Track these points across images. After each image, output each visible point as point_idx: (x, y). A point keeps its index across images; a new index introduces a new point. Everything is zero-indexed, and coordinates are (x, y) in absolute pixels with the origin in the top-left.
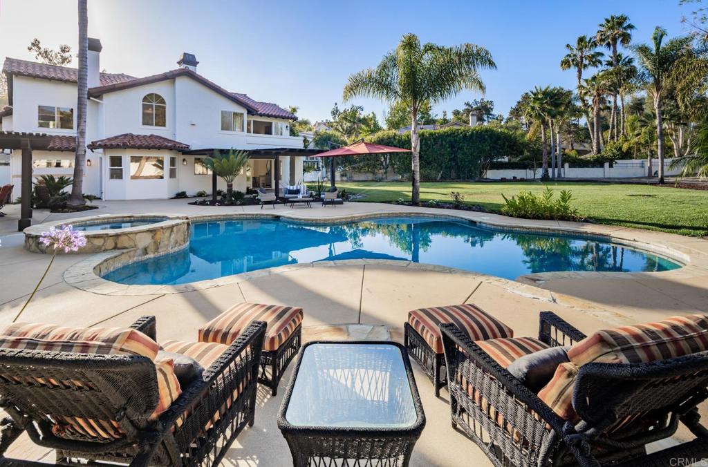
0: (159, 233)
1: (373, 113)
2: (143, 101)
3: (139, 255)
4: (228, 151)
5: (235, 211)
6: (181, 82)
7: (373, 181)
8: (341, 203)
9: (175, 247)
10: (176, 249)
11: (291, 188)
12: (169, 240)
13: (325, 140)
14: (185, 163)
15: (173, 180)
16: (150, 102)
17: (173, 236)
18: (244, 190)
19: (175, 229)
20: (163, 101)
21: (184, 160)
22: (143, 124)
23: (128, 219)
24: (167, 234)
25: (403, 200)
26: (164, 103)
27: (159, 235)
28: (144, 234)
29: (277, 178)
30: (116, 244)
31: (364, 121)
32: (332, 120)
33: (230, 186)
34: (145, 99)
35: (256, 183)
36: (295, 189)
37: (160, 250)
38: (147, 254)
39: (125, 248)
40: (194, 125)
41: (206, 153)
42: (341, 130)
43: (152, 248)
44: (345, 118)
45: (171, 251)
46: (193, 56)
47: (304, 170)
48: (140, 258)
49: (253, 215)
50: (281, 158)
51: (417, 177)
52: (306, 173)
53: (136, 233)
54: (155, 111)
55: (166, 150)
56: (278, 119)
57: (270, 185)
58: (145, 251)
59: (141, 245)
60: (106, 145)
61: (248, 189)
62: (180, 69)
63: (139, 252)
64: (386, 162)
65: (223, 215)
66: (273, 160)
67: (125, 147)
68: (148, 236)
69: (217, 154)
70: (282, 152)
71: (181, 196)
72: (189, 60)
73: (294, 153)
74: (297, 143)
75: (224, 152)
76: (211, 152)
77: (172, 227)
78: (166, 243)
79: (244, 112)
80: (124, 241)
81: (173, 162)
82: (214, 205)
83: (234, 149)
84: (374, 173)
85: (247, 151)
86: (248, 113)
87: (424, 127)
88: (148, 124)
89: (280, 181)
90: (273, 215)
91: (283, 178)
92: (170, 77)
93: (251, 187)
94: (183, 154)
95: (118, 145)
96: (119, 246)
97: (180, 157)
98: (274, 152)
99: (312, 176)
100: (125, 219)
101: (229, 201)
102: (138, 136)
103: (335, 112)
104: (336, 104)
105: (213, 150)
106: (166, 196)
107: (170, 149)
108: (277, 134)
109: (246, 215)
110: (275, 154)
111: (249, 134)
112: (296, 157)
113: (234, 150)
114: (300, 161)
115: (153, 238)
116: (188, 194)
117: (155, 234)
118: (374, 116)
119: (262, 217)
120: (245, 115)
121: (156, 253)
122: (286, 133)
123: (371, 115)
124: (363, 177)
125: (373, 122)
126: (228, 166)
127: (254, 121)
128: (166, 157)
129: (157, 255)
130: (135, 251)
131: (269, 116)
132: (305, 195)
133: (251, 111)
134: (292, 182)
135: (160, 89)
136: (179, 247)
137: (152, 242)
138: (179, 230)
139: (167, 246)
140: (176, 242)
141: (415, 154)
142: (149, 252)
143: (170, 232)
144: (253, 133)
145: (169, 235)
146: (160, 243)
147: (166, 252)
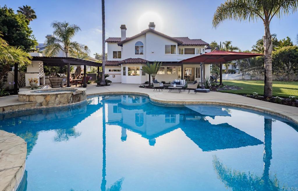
0: (48, 97)
2: (135, 45)
3: (38, 106)
9: (60, 104)
10: (60, 106)
12: (55, 101)
15: (143, 76)
16: (138, 45)
17: (57, 99)
19: (59, 96)
20: (142, 44)
22: (135, 54)
25: (257, 94)
27: (48, 98)
28: (40, 96)
30: (29, 99)
33: (154, 79)
36: (178, 81)
37: (49, 105)
39: (32, 102)
40: (152, 52)
43: (44, 103)
44: (261, 43)
46: (153, 23)
48: (40, 107)
51: (269, 75)
53: (36, 96)
55: (141, 64)
58: (41, 104)
59: (39, 101)
63: (37, 104)
68: (43, 98)
71: (147, 83)
72: (152, 25)
77: (57, 95)
78: (53, 102)
79: (176, 44)
80: (32, 99)
86: (178, 45)
88: (137, 54)
92: (144, 34)
106: (140, 83)
111: (181, 55)
114: (208, 67)
115: (45, 98)
117: (46, 97)
120: (177, 46)
121: (47, 106)
122: (203, 53)
127: (185, 49)
128: (140, 67)
130: (35, 104)
131: (192, 45)
135: (141, 40)
136: (63, 105)
137: (45, 100)
138: (63, 97)
139: (54, 103)
140: (60, 103)
141: (266, 57)
142: (43, 105)
143: (55, 97)
144: (185, 54)
145: (55, 98)
146: (49, 101)
147: (53, 106)
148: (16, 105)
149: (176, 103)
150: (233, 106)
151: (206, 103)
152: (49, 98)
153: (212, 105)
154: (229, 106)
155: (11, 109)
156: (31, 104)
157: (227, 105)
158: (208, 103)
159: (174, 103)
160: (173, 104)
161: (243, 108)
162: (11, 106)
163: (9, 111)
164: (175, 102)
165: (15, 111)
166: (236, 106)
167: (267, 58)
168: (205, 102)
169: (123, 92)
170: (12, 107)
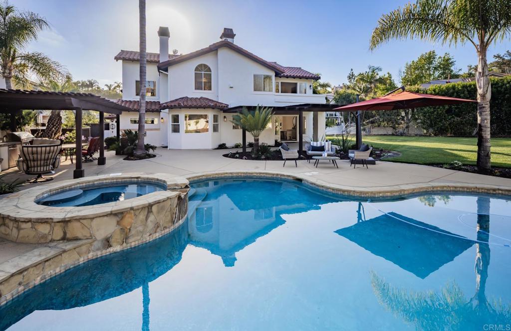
0: (128, 216)
1: (388, 73)
2: (195, 70)
3: (98, 249)
4: (255, 107)
5: (257, 168)
6: (223, 53)
7: (393, 135)
8: (373, 163)
9: (155, 232)
10: (157, 235)
11: (315, 144)
12: (145, 225)
13: (344, 99)
14: (225, 120)
15: (215, 133)
16: (200, 71)
17: (152, 218)
18: (272, 143)
19: (154, 208)
20: (209, 70)
21: (225, 117)
22: (195, 89)
23: (136, 180)
24: (142, 216)
25: (460, 163)
26: (210, 71)
27: (128, 220)
28: (105, 218)
29: (302, 132)
30: (65, 233)
31: (381, 81)
32: (349, 84)
33: (257, 140)
34: (197, 69)
35: (283, 136)
36: (319, 145)
37: (130, 240)
38: (110, 246)
39: (76, 239)
40: (231, 87)
41: (237, 110)
42: (359, 90)
43: (118, 237)
44: (362, 79)
45: (148, 238)
46: (231, 30)
47: (327, 125)
48: (104, 251)
49: (273, 174)
50: (305, 114)
51: (487, 134)
52: (328, 128)
53: (92, 218)
54: (204, 79)
55: (211, 109)
56: (302, 79)
57: (296, 138)
58: (107, 242)
59: (101, 235)
60: (170, 106)
61: (276, 141)
62: (221, 42)
63: (97, 244)
64: (408, 118)
65: (244, 173)
66: (298, 116)
67: (180, 107)
68: (113, 221)
69: (245, 111)
70: (305, 107)
71: (222, 147)
72: (229, 33)
73: (317, 109)
74: (320, 100)
75: (251, 109)
76: (240, 109)
77: (150, 206)
78: (141, 229)
79: (272, 74)
80: (75, 230)
81: (216, 119)
82: (242, 159)
83: (260, 105)
84: (394, 128)
85: (271, 107)
86: (276, 76)
87: (450, 80)
88: (198, 89)
89: (303, 135)
90: (293, 177)
91: (307, 131)
92: (213, 50)
93: (279, 140)
94: (224, 112)
95: (175, 106)
96: (68, 236)
97: (221, 115)
98: (297, 108)
99: (334, 130)
100: (133, 180)
101: (255, 154)
102: (191, 99)
103: (351, 77)
104: (352, 70)
105: (241, 107)
106: (210, 147)
107: (213, 108)
108: (301, 92)
109: (267, 174)
110: (298, 109)
111: (277, 94)
112: (319, 113)
113: (260, 107)
114: (323, 116)
115: (118, 223)
116: (227, 145)
117: (122, 218)
118: (390, 76)
119: (283, 177)
120: (273, 78)
121: (125, 244)
122: (310, 92)
123: (387, 76)
124: (382, 132)
125: (388, 81)
126: (254, 121)
127: (281, 83)
128: (210, 114)
129: (126, 246)
130: (91, 244)
131: (294, 77)
132: (330, 152)
133: (278, 75)
134: (315, 138)
135: (207, 60)
136: (163, 232)
137: (118, 228)
138: (162, 209)
139: (142, 232)
140: (157, 226)
141: (482, 105)
142: (114, 244)
143: (146, 213)
144: (281, 92)
145: (144, 218)
146: (130, 229)
147: (140, 242)
148: (36, 265)
149: (389, 194)
150: (480, 191)
151: (432, 189)
152: (130, 220)
153: (442, 191)
154: (472, 191)
155: (20, 284)
156: (77, 250)
157: (468, 190)
158: (435, 189)
159: (387, 194)
160: (383, 197)
161: (499, 193)
162: (21, 272)
163: (14, 292)
164: (388, 192)
165: (31, 285)
166: (486, 191)
167: (484, 107)
168: (430, 187)
169: (227, 173)
170: (25, 273)
